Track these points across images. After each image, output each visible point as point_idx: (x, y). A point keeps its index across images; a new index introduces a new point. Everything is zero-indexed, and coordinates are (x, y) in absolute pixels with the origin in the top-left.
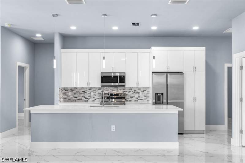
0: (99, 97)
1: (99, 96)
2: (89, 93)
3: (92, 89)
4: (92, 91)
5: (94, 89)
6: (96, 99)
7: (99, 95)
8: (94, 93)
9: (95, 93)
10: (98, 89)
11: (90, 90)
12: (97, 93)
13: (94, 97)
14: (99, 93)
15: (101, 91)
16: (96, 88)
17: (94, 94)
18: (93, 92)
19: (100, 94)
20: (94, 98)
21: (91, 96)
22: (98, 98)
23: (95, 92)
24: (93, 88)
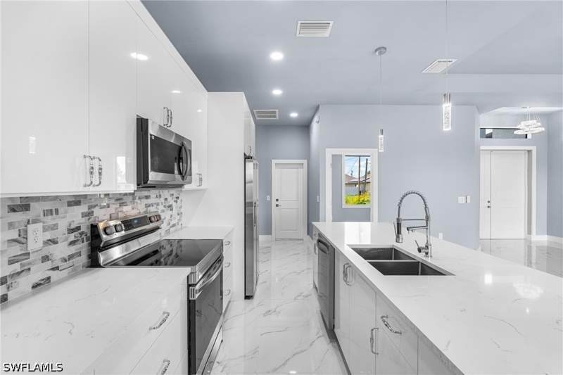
0: (73, 249)
1: (72, 243)
2: (16, 236)
3: (32, 204)
4: (35, 221)
5: (48, 206)
6: (57, 268)
7: (72, 237)
8: (45, 230)
9: (55, 227)
10: (70, 204)
11: (19, 217)
12: (63, 225)
13: (46, 259)
14: (72, 227)
15: (84, 215)
16: (56, 198)
17: (48, 236)
18: (39, 226)
19: (78, 228)
20: (48, 264)
21: (28, 254)
22: (71, 257)
23: (50, 220)
24: (37, 199)
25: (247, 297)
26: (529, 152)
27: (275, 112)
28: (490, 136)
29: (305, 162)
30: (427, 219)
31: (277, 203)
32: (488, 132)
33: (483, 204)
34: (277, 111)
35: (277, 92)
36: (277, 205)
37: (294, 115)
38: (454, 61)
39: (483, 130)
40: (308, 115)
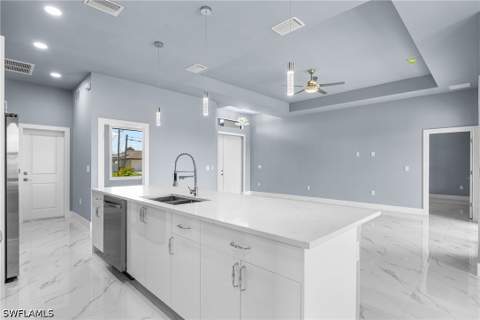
25: (8, 280)
26: (242, 138)
27: (29, 67)
28: (222, 125)
29: (67, 130)
30: (195, 171)
31: (25, 177)
32: (222, 121)
33: (219, 172)
34: (33, 66)
35: (40, 45)
36: (25, 180)
37: (56, 75)
38: (206, 68)
39: (219, 120)
40: (75, 78)
